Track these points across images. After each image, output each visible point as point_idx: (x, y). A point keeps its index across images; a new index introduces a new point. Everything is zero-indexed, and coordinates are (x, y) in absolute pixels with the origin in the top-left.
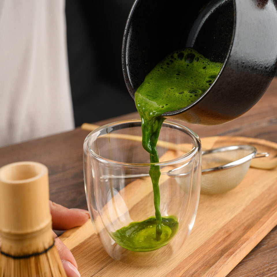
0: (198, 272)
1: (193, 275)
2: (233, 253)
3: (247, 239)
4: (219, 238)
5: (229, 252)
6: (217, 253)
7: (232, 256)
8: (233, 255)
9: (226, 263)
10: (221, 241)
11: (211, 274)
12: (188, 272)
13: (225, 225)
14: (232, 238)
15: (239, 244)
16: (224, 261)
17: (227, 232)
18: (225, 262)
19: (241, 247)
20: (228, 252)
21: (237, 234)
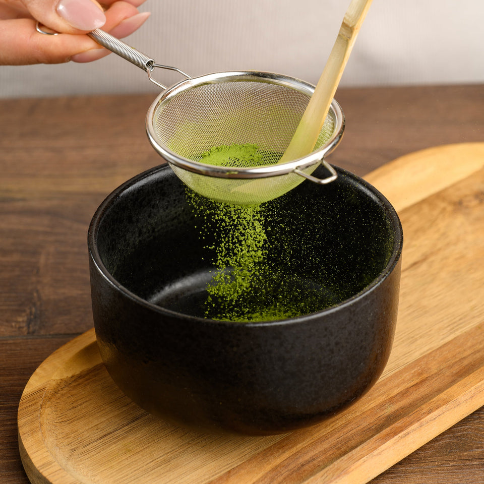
0: (315, 462)
1: (303, 465)
2: (402, 431)
3: (446, 402)
4: (398, 386)
5: (393, 425)
6: (375, 423)
7: (396, 437)
8: (400, 435)
9: (376, 452)
10: (398, 394)
11: (331, 474)
12: (297, 458)
13: (425, 356)
14: (423, 390)
15: (424, 411)
16: (374, 446)
17: (420, 374)
18: (375, 449)
19: (424, 419)
20: (391, 427)
21: (435, 384)
